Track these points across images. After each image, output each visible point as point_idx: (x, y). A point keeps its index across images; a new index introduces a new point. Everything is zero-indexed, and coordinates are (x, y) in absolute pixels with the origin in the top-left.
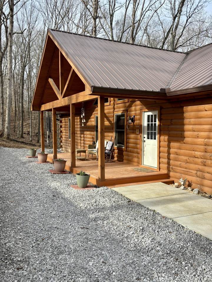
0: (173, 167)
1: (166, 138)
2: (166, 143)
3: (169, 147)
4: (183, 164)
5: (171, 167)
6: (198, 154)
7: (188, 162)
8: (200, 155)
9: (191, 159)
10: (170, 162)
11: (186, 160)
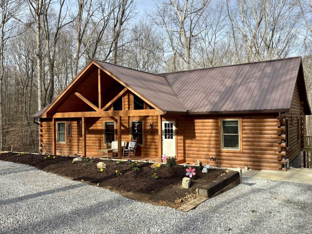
0: (188, 155)
1: (182, 138)
2: (182, 141)
3: (184, 143)
4: (196, 152)
5: (186, 155)
6: (205, 146)
7: (199, 151)
8: (207, 147)
9: (201, 149)
10: (185, 152)
11: (198, 150)
